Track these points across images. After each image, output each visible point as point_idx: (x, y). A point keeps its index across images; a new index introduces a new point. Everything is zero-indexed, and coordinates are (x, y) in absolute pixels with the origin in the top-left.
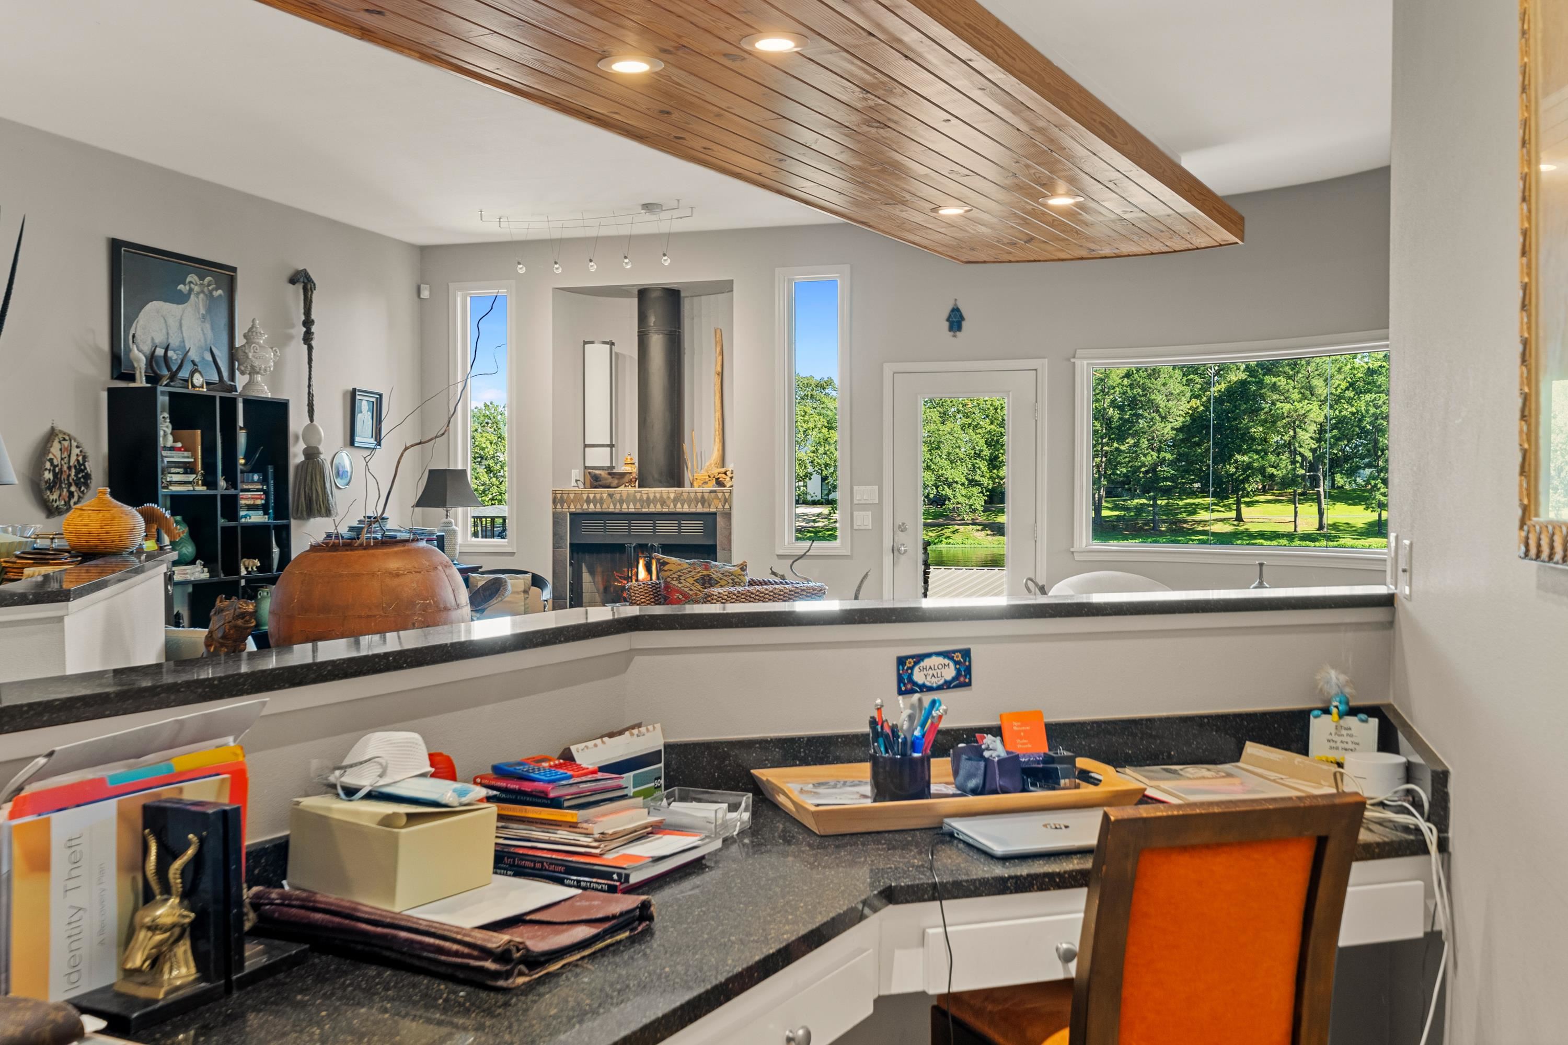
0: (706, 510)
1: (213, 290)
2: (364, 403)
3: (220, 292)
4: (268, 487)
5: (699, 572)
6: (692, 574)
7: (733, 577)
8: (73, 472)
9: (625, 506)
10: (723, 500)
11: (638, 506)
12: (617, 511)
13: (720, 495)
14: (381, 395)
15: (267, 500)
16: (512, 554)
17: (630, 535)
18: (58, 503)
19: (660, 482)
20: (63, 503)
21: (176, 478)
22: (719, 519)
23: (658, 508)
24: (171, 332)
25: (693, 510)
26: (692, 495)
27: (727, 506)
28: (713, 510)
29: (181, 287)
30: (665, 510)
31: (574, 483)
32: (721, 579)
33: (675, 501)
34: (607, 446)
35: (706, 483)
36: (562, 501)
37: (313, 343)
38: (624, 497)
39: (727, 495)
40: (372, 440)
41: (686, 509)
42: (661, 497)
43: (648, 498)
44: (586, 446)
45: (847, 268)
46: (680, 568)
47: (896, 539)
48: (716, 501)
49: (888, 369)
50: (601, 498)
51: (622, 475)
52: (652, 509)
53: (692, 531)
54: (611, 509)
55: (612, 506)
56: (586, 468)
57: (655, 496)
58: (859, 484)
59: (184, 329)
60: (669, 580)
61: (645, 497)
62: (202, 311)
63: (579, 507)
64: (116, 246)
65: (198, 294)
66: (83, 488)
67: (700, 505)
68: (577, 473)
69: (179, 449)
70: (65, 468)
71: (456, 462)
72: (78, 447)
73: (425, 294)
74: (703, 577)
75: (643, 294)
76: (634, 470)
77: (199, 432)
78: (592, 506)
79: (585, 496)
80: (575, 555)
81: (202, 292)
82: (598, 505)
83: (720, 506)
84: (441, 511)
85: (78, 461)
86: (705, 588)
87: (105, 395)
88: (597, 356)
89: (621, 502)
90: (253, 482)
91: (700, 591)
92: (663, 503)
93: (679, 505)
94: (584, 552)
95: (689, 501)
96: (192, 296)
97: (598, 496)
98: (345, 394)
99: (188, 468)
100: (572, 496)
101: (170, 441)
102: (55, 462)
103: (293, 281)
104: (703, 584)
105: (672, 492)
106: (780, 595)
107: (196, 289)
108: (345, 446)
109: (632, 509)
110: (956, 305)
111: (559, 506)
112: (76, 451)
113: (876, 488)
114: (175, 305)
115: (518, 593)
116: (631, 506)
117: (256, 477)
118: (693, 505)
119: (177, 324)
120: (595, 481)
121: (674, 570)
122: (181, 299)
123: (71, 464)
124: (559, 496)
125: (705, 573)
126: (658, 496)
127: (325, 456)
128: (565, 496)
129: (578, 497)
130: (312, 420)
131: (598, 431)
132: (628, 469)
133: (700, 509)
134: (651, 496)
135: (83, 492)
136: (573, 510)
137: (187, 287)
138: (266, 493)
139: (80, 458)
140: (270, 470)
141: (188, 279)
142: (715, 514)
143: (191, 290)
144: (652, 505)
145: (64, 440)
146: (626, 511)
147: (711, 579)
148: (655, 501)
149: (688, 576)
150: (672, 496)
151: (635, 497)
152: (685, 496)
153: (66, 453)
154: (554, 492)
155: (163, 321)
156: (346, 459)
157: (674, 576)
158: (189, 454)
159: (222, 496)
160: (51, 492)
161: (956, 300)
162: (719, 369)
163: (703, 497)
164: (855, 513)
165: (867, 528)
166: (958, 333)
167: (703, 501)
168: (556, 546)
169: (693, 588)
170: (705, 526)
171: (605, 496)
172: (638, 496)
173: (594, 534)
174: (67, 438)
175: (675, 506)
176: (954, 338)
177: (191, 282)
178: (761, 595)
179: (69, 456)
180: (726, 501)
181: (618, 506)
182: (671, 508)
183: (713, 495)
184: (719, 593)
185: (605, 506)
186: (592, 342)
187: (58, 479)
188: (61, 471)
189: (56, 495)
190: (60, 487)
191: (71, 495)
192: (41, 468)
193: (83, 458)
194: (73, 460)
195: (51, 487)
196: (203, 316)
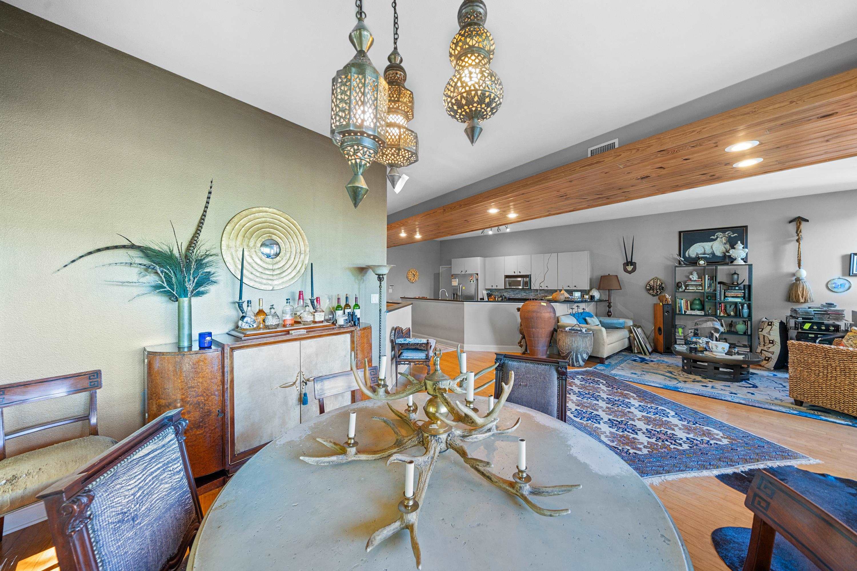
1: (731, 235)
3: (736, 234)
8: (658, 287)
15: (744, 295)
18: (653, 293)
20: (655, 293)
21: (690, 288)
24: (706, 250)
37: (801, 242)
59: (714, 248)
62: (724, 241)
64: (681, 233)
65: (722, 238)
81: (725, 236)
85: (660, 284)
90: (735, 289)
96: (718, 239)
101: (695, 279)
102: (651, 285)
103: (790, 222)
107: (721, 236)
108: (842, 275)
112: (659, 282)
114: (709, 243)
119: (710, 247)
130: (799, 268)
138: (744, 293)
140: (746, 286)
145: (655, 280)
153: (656, 283)
155: (703, 247)
156: (843, 281)
158: (702, 282)
159: (707, 293)
174: (657, 279)
177: (717, 235)
187: (652, 288)
188: (654, 287)
189: (651, 292)
190: (653, 290)
191: (658, 292)
192: (647, 286)
193: (662, 284)
194: (658, 284)
195: (649, 290)
196: (725, 243)
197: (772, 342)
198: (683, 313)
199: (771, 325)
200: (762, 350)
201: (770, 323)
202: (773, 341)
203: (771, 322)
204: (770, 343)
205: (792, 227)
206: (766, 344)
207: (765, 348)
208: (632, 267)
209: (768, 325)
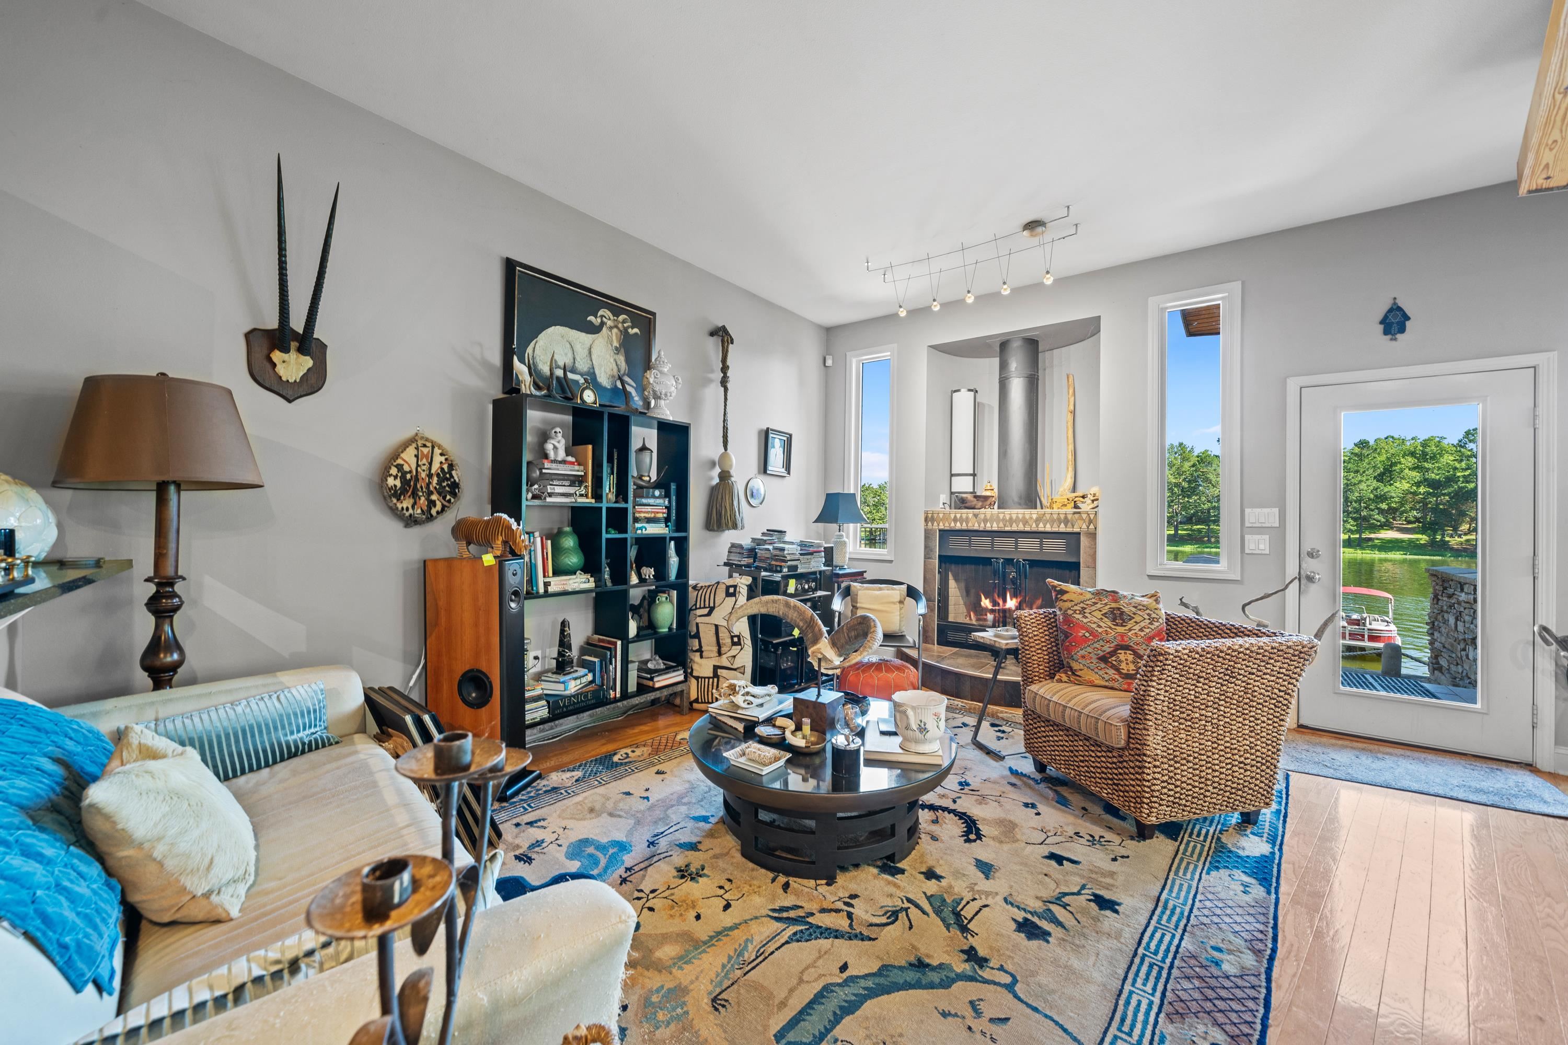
0: (1069, 530)
1: (628, 327)
2: (777, 443)
3: (636, 330)
4: (670, 502)
5: (1106, 604)
6: (1099, 606)
7: (1148, 611)
8: (435, 480)
9: (988, 525)
10: (1087, 520)
11: (1001, 525)
12: (981, 529)
13: (1084, 516)
14: (791, 435)
15: (669, 513)
16: (891, 561)
17: (992, 550)
18: (411, 511)
19: (1020, 504)
20: (419, 511)
21: (559, 490)
22: (1082, 538)
23: (1021, 527)
24: (578, 359)
25: (1055, 529)
26: (1055, 516)
27: (1092, 526)
28: (1076, 530)
29: (591, 318)
30: (1027, 529)
31: (941, 506)
32: (1134, 614)
33: (1038, 521)
34: (971, 475)
35: (1065, 505)
36: (933, 520)
37: (729, 385)
38: (988, 517)
39: (1092, 516)
40: (783, 470)
41: (1048, 528)
42: (1024, 517)
43: (1011, 518)
44: (952, 475)
45: (1237, 286)
46: (1082, 598)
47: (1304, 565)
48: (1080, 522)
49: (1293, 385)
50: (967, 518)
51: (986, 498)
52: (1014, 528)
53: (1055, 550)
54: (976, 527)
55: (976, 525)
56: (952, 493)
57: (1017, 517)
58: (1253, 506)
59: (594, 357)
60: (1070, 612)
61: (1008, 517)
62: (616, 344)
63: (947, 524)
64: (510, 266)
65: (611, 328)
66: (448, 497)
67: (1062, 525)
68: (944, 498)
69: (572, 463)
70: (423, 475)
71: (849, 488)
72: (441, 454)
73: (829, 362)
74: (1112, 610)
75: (1004, 346)
76: (995, 493)
77: (590, 447)
78: (958, 524)
79: (952, 516)
80: (943, 565)
81: (616, 327)
82: (964, 524)
83: (1084, 526)
84: (834, 526)
85: (442, 469)
86: (1117, 625)
87: (491, 407)
88: (963, 401)
89: (985, 521)
90: (654, 497)
91: (1110, 628)
92: (1025, 522)
93: (1041, 525)
94: (951, 563)
95: (1052, 521)
96: (604, 329)
97: (964, 516)
98: (760, 432)
99: (577, 481)
100: (941, 515)
101: (561, 455)
102: (406, 468)
103: (712, 334)
104: (1114, 620)
105: (1034, 513)
106: (1258, 654)
107: (609, 323)
108: (759, 473)
109: (995, 528)
110: (1395, 303)
111: (930, 524)
112: (438, 459)
113: (1276, 510)
114: (584, 334)
115: (894, 603)
116: (995, 525)
117: (657, 493)
118: (1055, 525)
119: (586, 352)
120: (961, 502)
121: (1076, 602)
122: (594, 330)
123: (433, 471)
124: (930, 515)
125: (1114, 605)
126: (1020, 516)
127: (738, 480)
128: (935, 516)
129: (946, 518)
130: (726, 449)
131: (963, 463)
132: (988, 493)
133: (1062, 528)
134: (1014, 517)
135: (449, 501)
136: (941, 527)
137: (599, 320)
138: (666, 507)
139: (445, 467)
140: (673, 487)
141: (600, 313)
142: (1079, 534)
143: (603, 324)
144: (1014, 525)
145: (425, 446)
146: (989, 529)
147: (1122, 613)
148: (1017, 521)
149: (1093, 608)
150: (1034, 516)
151: (998, 517)
152: (1048, 516)
153: (424, 461)
154: (926, 513)
155: (568, 346)
156: (759, 484)
157: (1076, 608)
158: (582, 468)
159: (607, 508)
160: (398, 500)
161: (1395, 299)
162: (1072, 408)
163: (1066, 518)
164: (1247, 537)
165: (1263, 552)
166: (1399, 336)
167: (1066, 521)
168: (927, 556)
169: (1102, 624)
170: (1067, 545)
171: (970, 516)
172: (1001, 516)
173: (959, 548)
174: (429, 444)
175: (1037, 526)
176: (1394, 343)
177: (602, 316)
178: (1234, 654)
179: (430, 464)
180: (1090, 522)
181: (982, 525)
182: (1034, 528)
183: (1077, 516)
184: (1177, 651)
185: (970, 524)
186: (958, 391)
187: (409, 486)
188: (417, 479)
189: (407, 503)
190: (414, 495)
191: (432, 503)
192: (385, 474)
193: (451, 467)
194: (435, 467)
195: (398, 494)
196: (616, 349)
197: (737, 641)
198: (542, 591)
199: (733, 595)
200: (716, 668)
201: (731, 590)
202: (738, 637)
203: (735, 587)
204: (734, 644)
205: (712, 347)
206: (724, 649)
207: (724, 661)
208: (308, 362)
209: (728, 594)
